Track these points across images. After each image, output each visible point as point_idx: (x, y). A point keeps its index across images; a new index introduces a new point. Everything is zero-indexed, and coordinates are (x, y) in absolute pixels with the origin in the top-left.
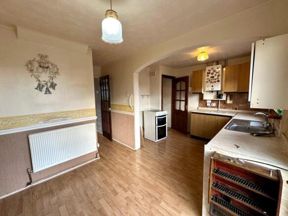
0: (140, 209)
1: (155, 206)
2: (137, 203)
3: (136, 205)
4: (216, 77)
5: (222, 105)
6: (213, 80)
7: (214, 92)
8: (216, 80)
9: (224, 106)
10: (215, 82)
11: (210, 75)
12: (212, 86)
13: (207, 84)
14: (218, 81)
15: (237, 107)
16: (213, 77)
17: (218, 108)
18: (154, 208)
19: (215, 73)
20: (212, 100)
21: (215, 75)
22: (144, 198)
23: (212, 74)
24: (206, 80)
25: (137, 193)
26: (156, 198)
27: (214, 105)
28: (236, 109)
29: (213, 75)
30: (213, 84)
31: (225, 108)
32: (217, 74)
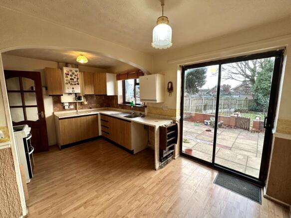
0: (149, 202)
1: (146, 191)
2: (143, 206)
3: (145, 206)
4: (75, 80)
5: (79, 106)
6: (72, 82)
7: (72, 95)
8: (76, 83)
9: (81, 107)
10: (76, 84)
11: (69, 77)
12: (73, 88)
13: (66, 85)
14: (78, 84)
15: (91, 106)
16: (73, 79)
17: (76, 109)
18: (148, 192)
19: (74, 76)
20: (69, 103)
21: (75, 78)
22: (138, 200)
23: (71, 76)
24: (66, 82)
25: (132, 206)
26: (139, 190)
27: (72, 107)
28: (91, 108)
29: (73, 78)
30: (74, 86)
31: (82, 109)
32: (76, 77)
